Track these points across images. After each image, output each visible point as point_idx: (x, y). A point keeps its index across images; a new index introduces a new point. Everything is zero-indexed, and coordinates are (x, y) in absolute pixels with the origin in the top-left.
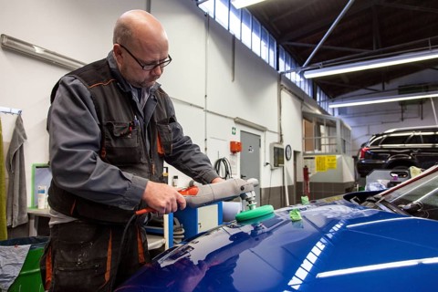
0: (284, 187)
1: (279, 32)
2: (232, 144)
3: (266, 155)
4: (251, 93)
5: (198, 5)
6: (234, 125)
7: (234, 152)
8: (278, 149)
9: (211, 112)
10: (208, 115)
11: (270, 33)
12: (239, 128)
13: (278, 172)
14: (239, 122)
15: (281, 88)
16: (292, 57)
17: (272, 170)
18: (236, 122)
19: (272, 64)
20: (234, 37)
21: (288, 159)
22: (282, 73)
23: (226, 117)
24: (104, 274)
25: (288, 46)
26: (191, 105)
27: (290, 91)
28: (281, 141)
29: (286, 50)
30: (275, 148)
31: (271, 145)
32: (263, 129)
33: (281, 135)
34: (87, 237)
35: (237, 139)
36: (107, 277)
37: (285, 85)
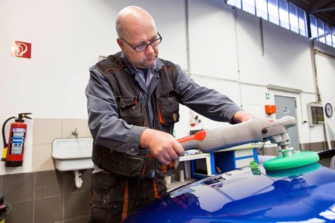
0: (327, 142)
1: (308, 3)
2: (267, 107)
3: (303, 114)
4: (283, 62)
5: (226, 2)
6: (268, 92)
7: (269, 114)
8: (316, 108)
9: (245, 84)
10: (242, 85)
11: (298, 6)
12: (273, 93)
13: (319, 128)
14: (271, 88)
15: (314, 52)
16: (325, 21)
17: (310, 127)
18: (269, 89)
19: (304, 33)
20: (261, 19)
21: (328, 116)
22: (315, 39)
23: (259, 86)
24: (121, 213)
25: (320, 13)
26: (226, 80)
27: (325, 54)
28: (319, 100)
29: (317, 17)
30: (312, 107)
31: (308, 105)
32: (298, 92)
33: (319, 95)
34: (109, 184)
35: (271, 102)
36: (124, 216)
37: (319, 49)
